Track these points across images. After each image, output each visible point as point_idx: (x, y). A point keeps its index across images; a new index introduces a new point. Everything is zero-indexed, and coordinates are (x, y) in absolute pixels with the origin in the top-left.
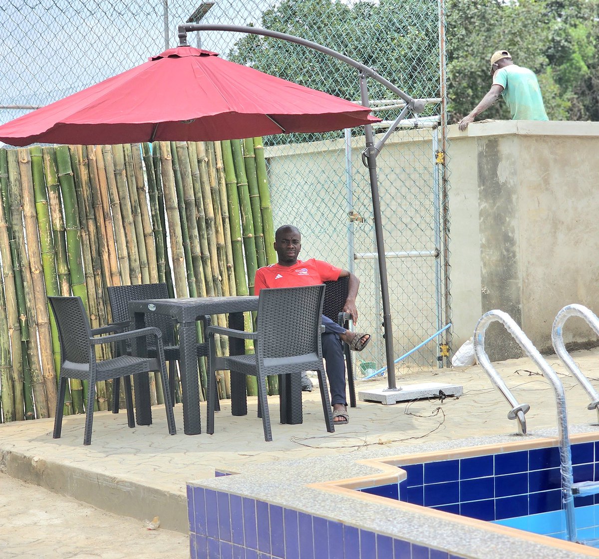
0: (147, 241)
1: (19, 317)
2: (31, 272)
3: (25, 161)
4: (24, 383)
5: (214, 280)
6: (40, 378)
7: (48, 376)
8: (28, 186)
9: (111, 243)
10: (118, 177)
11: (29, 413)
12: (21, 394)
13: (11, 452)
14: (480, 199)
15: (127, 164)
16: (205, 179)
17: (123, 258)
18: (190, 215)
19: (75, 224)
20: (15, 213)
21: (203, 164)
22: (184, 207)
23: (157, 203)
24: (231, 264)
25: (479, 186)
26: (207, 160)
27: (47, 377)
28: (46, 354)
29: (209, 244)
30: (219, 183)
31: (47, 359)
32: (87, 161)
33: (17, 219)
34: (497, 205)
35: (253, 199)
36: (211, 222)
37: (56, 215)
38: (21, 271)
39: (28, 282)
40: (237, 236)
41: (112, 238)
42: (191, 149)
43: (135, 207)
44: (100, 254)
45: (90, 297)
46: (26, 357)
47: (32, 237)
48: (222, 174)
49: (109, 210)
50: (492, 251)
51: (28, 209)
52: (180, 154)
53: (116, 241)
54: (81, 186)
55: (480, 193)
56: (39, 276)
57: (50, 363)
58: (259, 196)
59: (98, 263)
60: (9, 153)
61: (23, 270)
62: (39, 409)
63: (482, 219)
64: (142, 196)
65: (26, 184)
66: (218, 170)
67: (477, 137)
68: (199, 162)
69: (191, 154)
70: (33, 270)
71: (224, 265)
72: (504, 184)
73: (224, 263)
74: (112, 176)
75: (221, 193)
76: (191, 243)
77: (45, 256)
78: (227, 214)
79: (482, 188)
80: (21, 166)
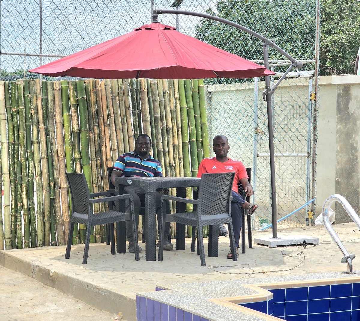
0: (130, 140)
1: (49, 183)
2: (58, 156)
3: (58, 89)
4: (51, 223)
5: (171, 166)
6: (61, 221)
7: (66, 220)
8: (59, 104)
9: (108, 140)
10: (114, 100)
11: (53, 242)
12: (49, 230)
13: (38, 266)
14: (337, 122)
15: (120, 93)
16: (167, 104)
17: (114, 150)
18: (157, 126)
19: (86, 128)
20: (50, 120)
21: (166, 94)
22: (154, 120)
23: (137, 117)
24: (181, 156)
25: (337, 115)
26: (169, 92)
27: (65, 220)
28: (65, 207)
29: (168, 144)
30: (176, 107)
31: (65, 209)
32: (95, 90)
33: (51, 124)
34: (348, 126)
35: (196, 117)
36: (170, 130)
37: (75, 122)
38: (52, 156)
39: (56, 162)
40: (186, 140)
41: (108, 137)
42: (159, 85)
43: (123, 119)
44: (100, 146)
45: (93, 173)
46: (53, 208)
47: (59, 135)
48: (178, 101)
49: (107, 120)
50: (343, 155)
51: (58, 118)
52: (152, 88)
53: (111, 139)
54: (91, 105)
55: (337, 119)
56: (63, 159)
57: (67, 212)
58: (200, 116)
59: (99, 152)
60: (48, 83)
61: (54, 155)
62: (59, 240)
63: (338, 135)
64: (128, 113)
65: (57, 103)
66: (176, 99)
67: (337, 84)
68: (164, 93)
69: (159, 89)
70: (59, 155)
71: (177, 158)
72: (353, 114)
73: (177, 156)
74: (110, 100)
75: (177, 113)
76: (157, 143)
77: (67, 147)
78: (180, 126)
79: (339, 116)
80: (55, 92)
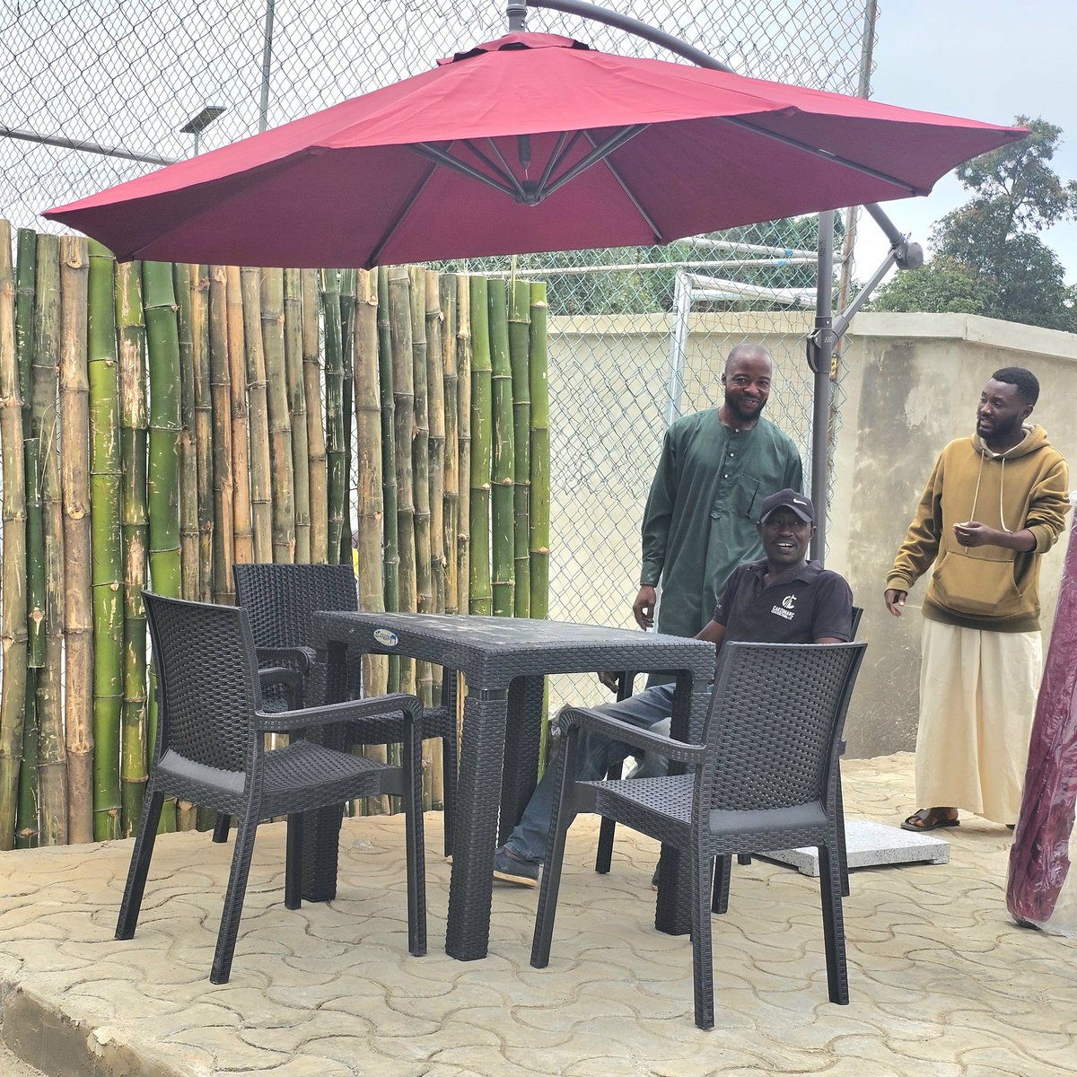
0: (314, 472)
1: (28, 612)
2: (64, 515)
3: (76, 265)
4: (22, 761)
5: (435, 564)
6: (61, 751)
7: (78, 750)
8: (77, 321)
9: (241, 467)
10: (269, 327)
11: (26, 832)
12: (13, 787)
13: (20, 991)
14: (860, 449)
15: (289, 303)
16: (437, 356)
17: (263, 503)
18: (404, 428)
19: (172, 417)
20: (42, 379)
21: (436, 326)
22: (394, 410)
23: (341, 393)
24: (465, 535)
25: (861, 427)
26: (442, 318)
27: (73, 750)
28: (79, 700)
29: (431, 490)
30: (460, 369)
31: (79, 710)
32: (208, 283)
33: (46, 393)
34: (897, 465)
35: (519, 409)
36: (439, 445)
37: (133, 394)
38: (43, 510)
39: (55, 536)
40: (483, 479)
41: (245, 457)
42: (416, 290)
43: (297, 397)
44: (215, 490)
45: (188, 580)
46: (33, 704)
47: (74, 436)
48: (467, 351)
49: (243, 396)
50: (874, 546)
51: (73, 374)
52: (394, 296)
53: (251, 467)
54: (190, 337)
55: (861, 439)
56: (83, 524)
57: (85, 719)
58: (531, 405)
59: (211, 506)
60: (42, 242)
61: (48, 508)
62: (49, 822)
63: (860, 486)
64: (311, 376)
65: (75, 317)
66: (461, 342)
67: (868, 337)
68: (429, 319)
69: (414, 301)
70: (69, 510)
71: (453, 536)
72: (918, 428)
73: (453, 532)
74: (257, 324)
75: (461, 390)
76: (399, 484)
77: (98, 482)
78: (468, 434)
79: (867, 430)
80: (66, 274)
